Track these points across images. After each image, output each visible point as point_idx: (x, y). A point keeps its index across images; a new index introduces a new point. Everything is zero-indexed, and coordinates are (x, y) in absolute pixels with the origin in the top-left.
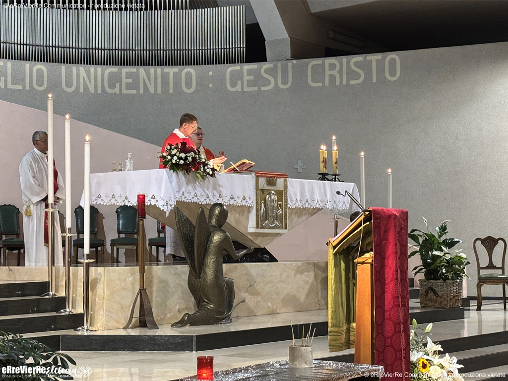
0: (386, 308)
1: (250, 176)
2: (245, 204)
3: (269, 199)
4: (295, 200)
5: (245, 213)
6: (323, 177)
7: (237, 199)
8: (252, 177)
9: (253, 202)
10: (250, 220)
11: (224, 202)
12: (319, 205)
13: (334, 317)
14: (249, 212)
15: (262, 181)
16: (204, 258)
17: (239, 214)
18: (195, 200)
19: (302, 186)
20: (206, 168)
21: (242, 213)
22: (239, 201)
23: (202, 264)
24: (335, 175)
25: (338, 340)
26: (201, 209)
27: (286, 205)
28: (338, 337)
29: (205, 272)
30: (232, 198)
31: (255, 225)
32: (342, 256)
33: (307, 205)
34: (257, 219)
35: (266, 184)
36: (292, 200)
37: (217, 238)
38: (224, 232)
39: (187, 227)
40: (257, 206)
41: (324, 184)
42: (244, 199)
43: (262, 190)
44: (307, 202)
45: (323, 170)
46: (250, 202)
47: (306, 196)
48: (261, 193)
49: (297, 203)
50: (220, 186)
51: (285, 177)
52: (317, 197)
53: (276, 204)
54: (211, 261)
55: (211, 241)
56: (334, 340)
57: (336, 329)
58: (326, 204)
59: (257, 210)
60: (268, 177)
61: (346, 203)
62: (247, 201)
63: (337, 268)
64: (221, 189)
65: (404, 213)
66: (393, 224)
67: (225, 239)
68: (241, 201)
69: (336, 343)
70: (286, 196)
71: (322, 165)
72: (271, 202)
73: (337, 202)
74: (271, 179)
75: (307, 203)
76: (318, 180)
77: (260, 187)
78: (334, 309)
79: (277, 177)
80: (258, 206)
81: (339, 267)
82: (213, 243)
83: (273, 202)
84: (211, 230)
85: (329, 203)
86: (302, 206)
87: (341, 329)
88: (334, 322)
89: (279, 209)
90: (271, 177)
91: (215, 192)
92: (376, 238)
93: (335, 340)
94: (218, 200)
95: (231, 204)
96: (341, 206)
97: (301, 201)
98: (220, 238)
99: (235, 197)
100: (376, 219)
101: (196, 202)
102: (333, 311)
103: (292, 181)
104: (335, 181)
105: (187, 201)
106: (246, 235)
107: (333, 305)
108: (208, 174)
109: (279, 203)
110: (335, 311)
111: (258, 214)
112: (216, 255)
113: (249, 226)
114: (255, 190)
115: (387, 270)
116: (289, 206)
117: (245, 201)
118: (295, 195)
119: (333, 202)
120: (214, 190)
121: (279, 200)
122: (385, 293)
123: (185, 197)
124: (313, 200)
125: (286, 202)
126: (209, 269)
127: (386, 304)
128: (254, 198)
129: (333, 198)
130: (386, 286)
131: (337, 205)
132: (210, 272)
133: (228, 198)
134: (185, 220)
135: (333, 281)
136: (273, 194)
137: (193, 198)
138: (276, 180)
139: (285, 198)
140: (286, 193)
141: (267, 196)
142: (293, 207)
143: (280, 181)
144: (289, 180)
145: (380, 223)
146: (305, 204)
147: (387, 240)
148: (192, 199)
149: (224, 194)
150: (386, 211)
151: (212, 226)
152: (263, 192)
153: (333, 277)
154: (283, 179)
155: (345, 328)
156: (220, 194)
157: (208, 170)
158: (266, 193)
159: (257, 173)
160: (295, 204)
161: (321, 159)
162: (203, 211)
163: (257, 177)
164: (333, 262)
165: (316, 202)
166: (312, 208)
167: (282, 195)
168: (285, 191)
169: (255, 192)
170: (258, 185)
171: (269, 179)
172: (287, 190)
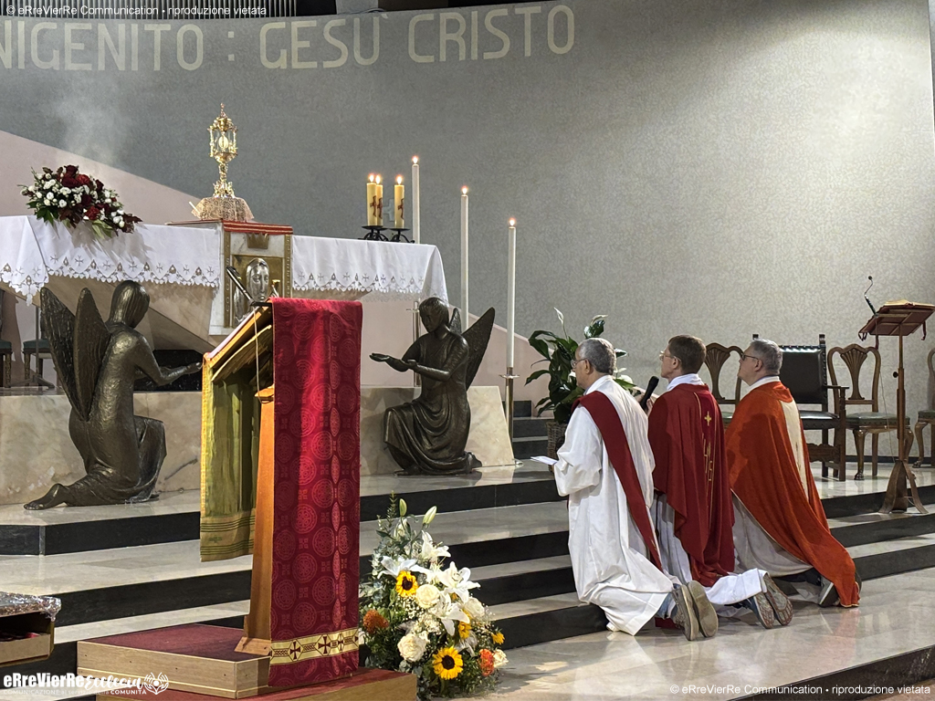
0: (302, 481)
1: (214, 230)
2: (201, 282)
3: (253, 274)
4: (307, 276)
5: (204, 300)
6: (374, 233)
7: (183, 274)
8: (216, 233)
9: (217, 279)
10: (213, 313)
11: (156, 278)
12: (360, 284)
13: (210, 499)
14: (212, 297)
15: (238, 241)
16: (96, 383)
17: (190, 301)
18: (93, 274)
19: (324, 252)
20: (113, 214)
21: (196, 300)
22: (188, 277)
23: (94, 394)
24: (399, 230)
25: (221, 539)
26: (84, 292)
27: (289, 284)
28: (222, 534)
29: (97, 409)
30: (173, 272)
31: (222, 321)
32: (234, 387)
33: (333, 285)
34: (225, 311)
35: (245, 246)
36: (301, 276)
37: (122, 345)
40: (226, 287)
41: (371, 248)
42: (199, 272)
43: (239, 258)
44: (334, 279)
45: (371, 219)
46: (210, 278)
47: (333, 269)
48: (236, 261)
49: (312, 282)
50: (146, 248)
51: (288, 232)
52: (356, 269)
53: (265, 283)
54: (110, 388)
55: (111, 351)
56: (211, 540)
57: (216, 520)
58: (373, 284)
59: (226, 294)
60: (251, 232)
61: (416, 281)
62: (204, 278)
63: (221, 408)
64: (149, 254)
65: (352, 308)
66: (321, 328)
67: (138, 348)
68: (193, 277)
69: (216, 545)
70: (288, 268)
71: (370, 211)
72: (255, 279)
73: (397, 280)
74: (256, 236)
75: (334, 282)
76: (365, 239)
77: (234, 251)
78: (211, 484)
79: (269, 234)
80: (229, 287)
81: (227, 406)
83: (261, 278)
84: (111, 332)
85: (380, 281)
86: (325, 286)
87: (228, 520)
88: (212, 507)
89: (273, 292)
90: (257, 233)
91: (136, 260)
92: (281, 355)
93: (215, 539)
94: (141, 274)
95: (171, 282)
96: (405, 286)
97: (321, 277)
99: (180, 270)
100: (282, 319)
101: (95, 278)
102: (209, 488)
103: (302, 239)
104: (398, 241)
105: (76, 276)
106: (206, 339)
107: (210, 475)
108: (117, 226)
109: (275, 281)
110: (215, 486)
111: (229, 300)
112: (119, 377)
113: (211, 323)
114: (222, 256)
115: (306, 412)
116: (294, 286)
117: (200, 277)
118: (309, 267)
119: (388, 280)
120: (134, 255)
121: (272, 276)
122: (299, 454)
123: (71, 269)
124: (346, 277)
125: (289, 278)
126: (105, 402)
127: (301, 473)
128: (219, 270)
129: (389, 274)
130: (304, 442)
131: (397, 285)
132: (107, 407)
133: (166, 271)
134: (61, 312)
135: (211, 431)
136: (261, 264)
137: (88, 270)
138: (268, 239)
139: (286, 272)
140: (289, 263)
141: (249, 268)
142: (303, 289)
143: (276, 243)
144: (297, 239)
145: (291, 326)
146: (329, 283)
147: (308, 357)
148: (86, 273)
149: (154, 263)
150: (307, 305)
152: (239, 261)
153: (212, 424)
154: (282, 236)
155: (237, 517)
156: (147, 264)
157: (116, 220)
159: (226, 225)
160: (307, 283)
161: (370, 201)
162: (88, 296)
163: (227, 233)
164: (212, 397)
165: (353, 279)
166: (344, 290)
167: (280, 266)
168: (286, 259)
169: (222, 260)
170: (229, 248)
171: (253, 236)
172: (292, 256)
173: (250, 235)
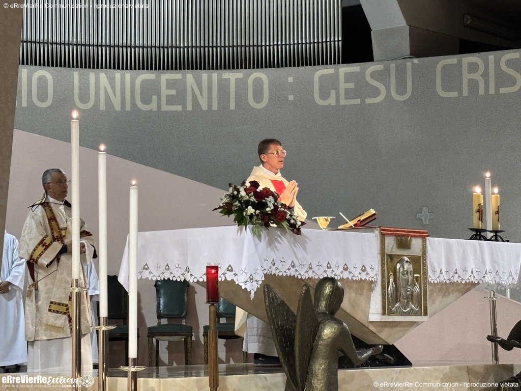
2: (365, 277)
3: (401, 270)
4: (438, 271)
5: (365, 291)
6: (478, 234)
7: (353, 270)
8: (375, 236)
9: (376, 275)
10: (372, 302)
11: (335, 275)
12: (474, 277)
14: (371, 290)
15: (390, 242)
16: (309, 363)
17: (356, 293)
18: (292, 272)
19: (449, 249)
21: (360, 291)
22: (357, 274)
23: (307, 373)
24: (496, 232)
26: (305, 288)
27: (426, 278)
29: (311, 385)
30: (346, 269)
31: (380, 310)
33: (456, 279)
34: (383, 301)
35: (395, 246)
36: (434, 271)
37: (328, 332)
38: (339, 322)
39: (283, 314)
40: (383, 281)
41: (480, 245)
42: (364, 269)
43: (391, 257)
44: (456, 273)
45: (477, 224)
46: (372, 274)
47: (455, 265)
48: (389, 260)
49: (441, 276)
51: (424, 235)
52: (472, 265)
53: (410, 278)
54: (319, 367)
55: (320, 336)
58: (484, 277)
59: (383, 287)
60: (399, 236)
61: (513, 274)
62: (368, 274)
67: (342, 334)
68: (360, 273)
70: (425, 265)
71: (476, 216)
72: (403, 274)
73: (500, 273)
74: (403, 238)
75: (456, 276)
76: (470, 239)
77: (388, 251)
79: (412, 236)
82: (323, 340)
83: (407, 273)
84: (319, 320)
85: (489, 275)
86: (450, 280)
89: (415, 285)
90: (404, 236)
94: (325, 271)
95: (345, 278)
96: (505, 278)
97: (447, 272)
98: (335, 333)
99: (351, 268)
101: (294, 276)
103: (434, 241)
104: (496, 240)
105: (280, 274)
106: (367, 325)
109: (415, 275)
111: (385, 292)
112: (327, 358)
113: (371, 311)
114: (379, 256)
116: (430, 279)
117: (365, 273)
118: (439, 263)
119: (494, 273)
121: (416, 270)
123: (277, 269)
124: (465, 271)
125: (425, 273)
126: (318, 380)
128: (378, 268)
129: (494, 268)
131: (500, 278)
132: (318, 385)
133: (341, 269)
134: (279, 305)
136: (407, 262)
137: (289, 269)
138: (411, 240)
139: (423, 268)
140: (425, 260)
141: (398, 266)
142: (436, 282)
143: (416, 243)
144: (430, 240)
146: (453, 276)
148: (287, 271)
149: (334, 262)
151: (320, 314)
152: (392, 259)
154: (420, 239)
156: (329, 263)
158: (396, 260)
159: (382, 230)
160: (438, 277)
161: (476, 207)
162: (308, 291)
163: (383, 236)
165: (470, 274)
166: (463, 282)
167: (419, 262)
168: (423, 257)
169: (380, 259)
170: (384, 248)
171: (401, 239)
172: (428, 255)
173: (398, 238)
